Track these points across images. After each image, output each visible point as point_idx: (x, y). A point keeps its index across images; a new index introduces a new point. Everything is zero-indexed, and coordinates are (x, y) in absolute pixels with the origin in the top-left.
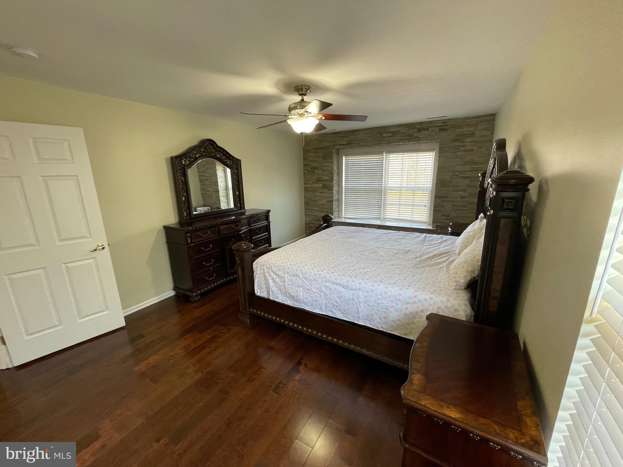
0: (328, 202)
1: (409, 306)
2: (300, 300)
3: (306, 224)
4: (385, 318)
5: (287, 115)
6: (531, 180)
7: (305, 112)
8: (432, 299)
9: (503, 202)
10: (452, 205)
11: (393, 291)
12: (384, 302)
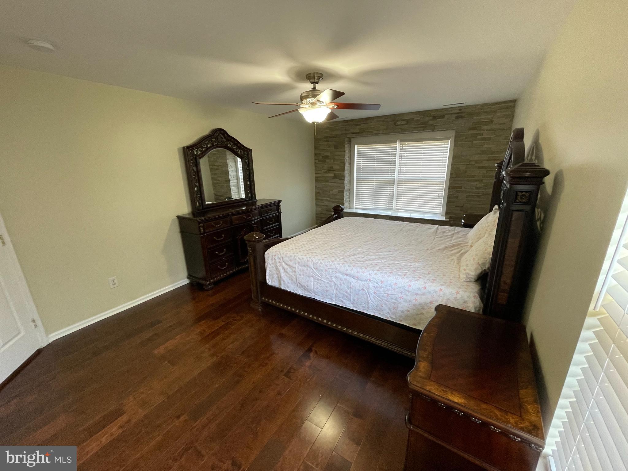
0: (339, 192)
1: (418, 297)
2: (311, 289)
3: (317, 214)
4: (394, 308)
5: (299, 104)
6: (547, 173)
7: (317, 101)
8: (442, 291)
9: (517, 195)
10: (467, 195)
11: (403, 282)
12: (393, 293)
